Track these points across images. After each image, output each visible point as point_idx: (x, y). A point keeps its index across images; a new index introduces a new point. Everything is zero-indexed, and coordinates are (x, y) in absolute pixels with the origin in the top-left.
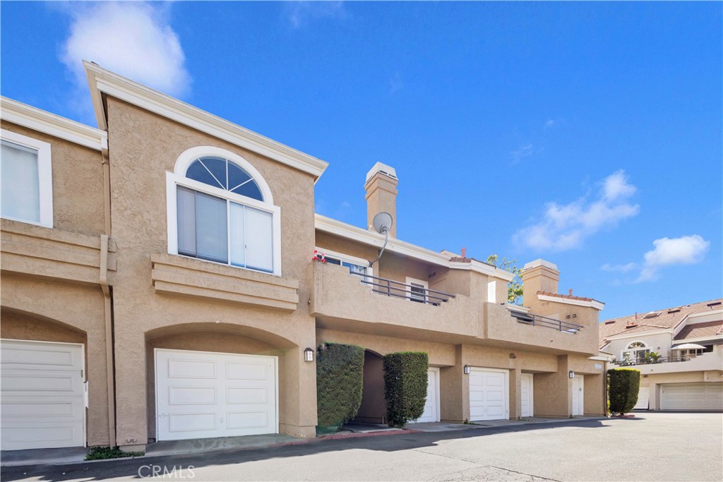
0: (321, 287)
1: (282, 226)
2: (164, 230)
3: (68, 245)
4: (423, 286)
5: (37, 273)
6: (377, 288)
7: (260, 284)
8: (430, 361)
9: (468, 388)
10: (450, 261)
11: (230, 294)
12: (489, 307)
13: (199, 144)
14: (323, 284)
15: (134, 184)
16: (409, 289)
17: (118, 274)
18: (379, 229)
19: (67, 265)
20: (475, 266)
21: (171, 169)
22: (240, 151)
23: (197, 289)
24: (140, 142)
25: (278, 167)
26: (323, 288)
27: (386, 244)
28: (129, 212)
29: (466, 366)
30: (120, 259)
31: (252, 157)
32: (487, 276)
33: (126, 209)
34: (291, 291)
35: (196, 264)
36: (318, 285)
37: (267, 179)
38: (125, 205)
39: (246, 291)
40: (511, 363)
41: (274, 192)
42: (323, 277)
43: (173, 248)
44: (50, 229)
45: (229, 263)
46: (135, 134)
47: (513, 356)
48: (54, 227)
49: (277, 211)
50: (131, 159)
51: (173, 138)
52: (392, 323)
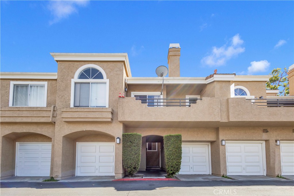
0: (121, 109)
1: (109, 87)
2: (70, 100)
3: (45, 111)
4: (197, 98)
5: (38, 121)
6: (165, 104)
7: (96, 113)
8: (183, 139)
9: (225, 154)
10: (206, 79)
11: (86, 119)
12: (230, 101)
13: (82, 65)
14: (122, 107)
15: (63, 87)
16: (188, 101)
17: (57, 118)
18: (160, 75)
19: (45, 117)
20: (216, 78)
21: (73, 78)
22: (95, 63)
23: (74, 119)
24: (65, 72)
25: (109, 63)
26: (122, 109)
27: (163, 81)
28: (61, 96)
29: (222, 140)
30: (57, 113)
31: (99, 63)
32: (229, 81)
33: (60, 95)
34: (108, 113)
35: (79, 109)
36: (120, 108)
37: (104, 70)
38: (60, 94)
39: (91, 116)
40: (265, 136)
41: (107, 74)
42: (122, 104)
43: (72, 106)
44: (45, 107)
45: (90, 107)
46: (64, 70)
47: (266, 131)
48: (47, 106)
49: (107, 81)
50: (62, 79)
51: (74, 67)
52: (158, 120)
